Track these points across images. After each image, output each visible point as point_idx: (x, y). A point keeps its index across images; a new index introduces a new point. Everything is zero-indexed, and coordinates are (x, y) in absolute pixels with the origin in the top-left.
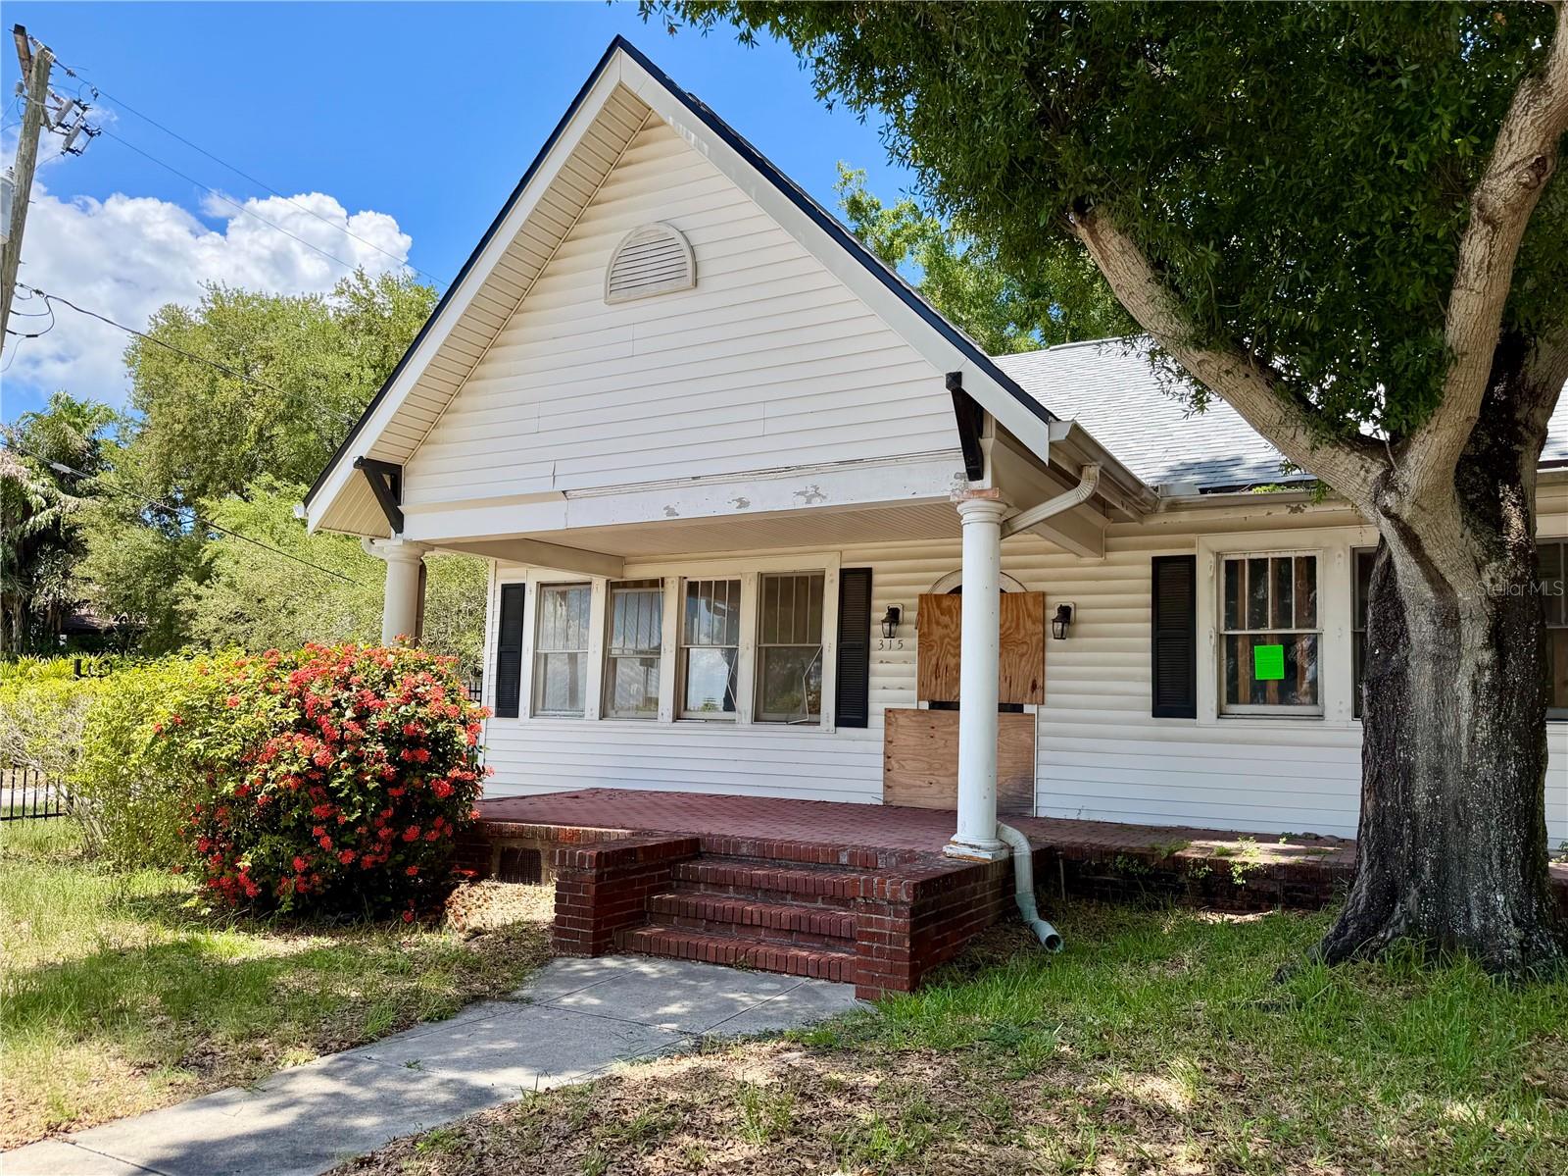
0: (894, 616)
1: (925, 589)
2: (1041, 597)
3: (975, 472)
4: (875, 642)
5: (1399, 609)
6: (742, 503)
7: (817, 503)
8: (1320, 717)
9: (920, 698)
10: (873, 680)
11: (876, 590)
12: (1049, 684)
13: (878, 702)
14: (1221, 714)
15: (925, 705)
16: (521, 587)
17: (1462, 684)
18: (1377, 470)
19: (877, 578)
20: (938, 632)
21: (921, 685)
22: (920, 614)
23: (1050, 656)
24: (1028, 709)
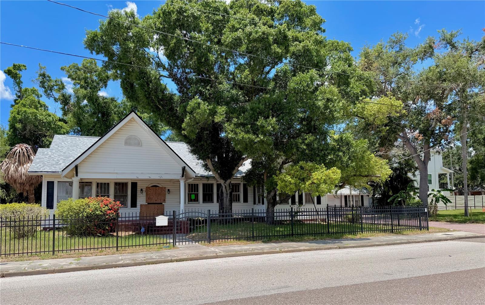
0: (142, 190)
1: (147, 186)
2: (165, 188)
3: (183, 176)
4: (138, 194)
5: (223, 193)
6: (150, 177)
7: (161, 178)
8: (199, 203)
9: (146, 203)
10: (137, 200)
11: (138, 186)
12: (166, 200)
13: (139, 204)
14: (188, 203)
15: (147, 204)
16: (53, 182)
17: (228, 200)
18: (224, 181)
19: (138, 184)
20: (149, 192)
21: (146, 200)
22: (146, 189)
23: (166, 196)
24: (163, 204)
